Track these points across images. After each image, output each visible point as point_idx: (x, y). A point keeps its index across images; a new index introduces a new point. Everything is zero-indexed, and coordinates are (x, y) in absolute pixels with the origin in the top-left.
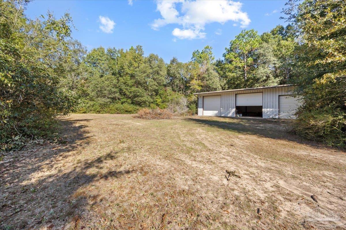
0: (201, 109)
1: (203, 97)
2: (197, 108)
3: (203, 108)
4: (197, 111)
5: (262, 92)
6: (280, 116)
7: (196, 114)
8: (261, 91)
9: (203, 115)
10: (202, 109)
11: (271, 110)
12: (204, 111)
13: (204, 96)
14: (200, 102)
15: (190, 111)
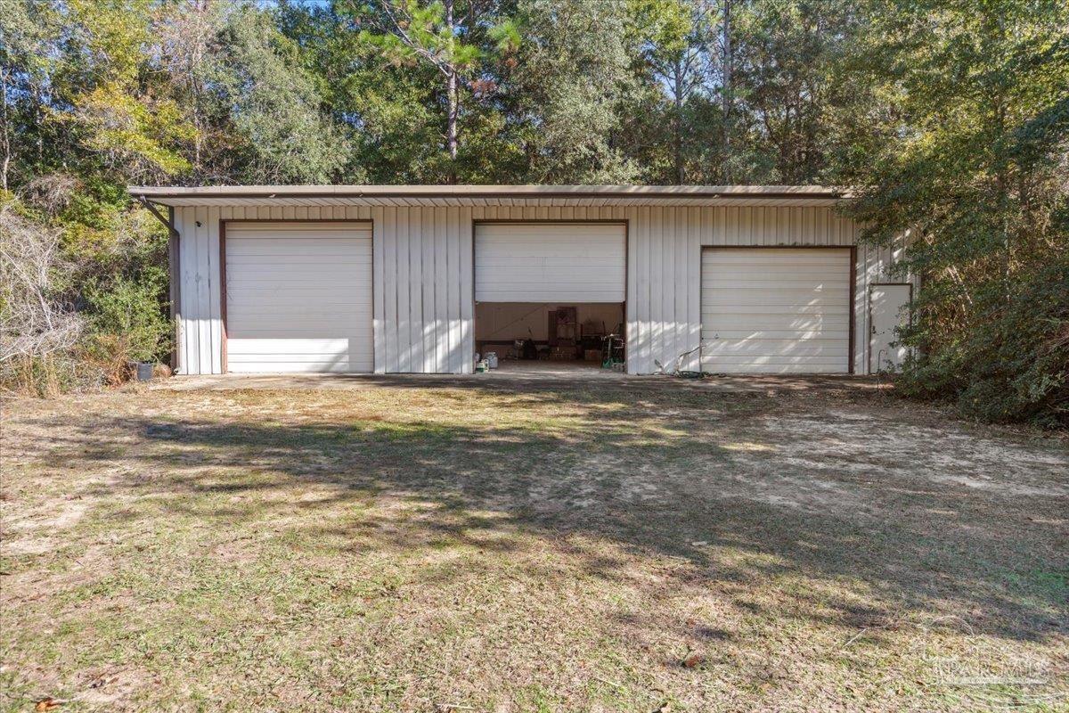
0: (202, 322)
1: (223, 223)
2: (167, 314)
3: (224, 317)
4: (171, 337)
5: (626, 222)
6: (707, 358)
7: (165, 368)
8: (621, 217)
9: (224, 371)
10: (217, 324)
11: (667, 327)
12: (234, 345)
13: (227, 215)
14: (197, 263)
15: (104, 338)
